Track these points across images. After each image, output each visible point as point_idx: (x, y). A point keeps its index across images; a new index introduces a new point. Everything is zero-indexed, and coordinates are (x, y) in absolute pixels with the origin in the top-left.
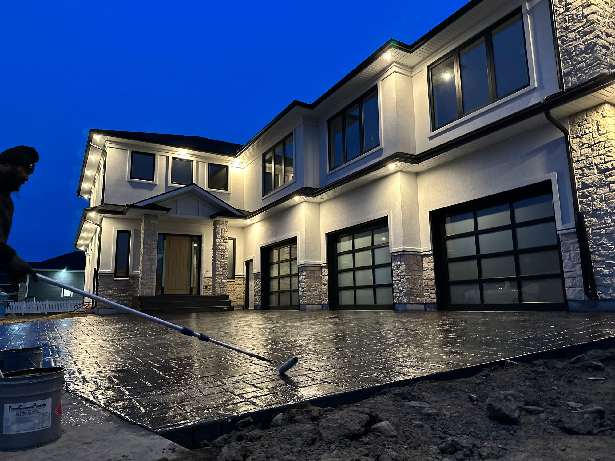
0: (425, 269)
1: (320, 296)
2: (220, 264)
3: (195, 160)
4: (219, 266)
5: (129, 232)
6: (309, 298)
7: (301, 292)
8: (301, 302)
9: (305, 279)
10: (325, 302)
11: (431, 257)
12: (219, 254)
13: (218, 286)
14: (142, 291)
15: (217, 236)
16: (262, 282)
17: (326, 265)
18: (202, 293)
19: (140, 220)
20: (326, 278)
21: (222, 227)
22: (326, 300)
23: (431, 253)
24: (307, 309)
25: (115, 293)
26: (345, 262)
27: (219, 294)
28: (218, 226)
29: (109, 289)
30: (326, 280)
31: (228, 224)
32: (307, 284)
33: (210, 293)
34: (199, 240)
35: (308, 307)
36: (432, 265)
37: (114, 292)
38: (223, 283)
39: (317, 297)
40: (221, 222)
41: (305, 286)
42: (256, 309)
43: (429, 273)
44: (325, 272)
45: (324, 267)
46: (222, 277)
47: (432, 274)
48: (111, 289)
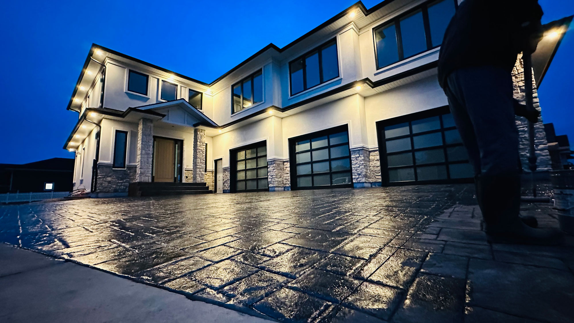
0: (372, 160)
1: (283, 182)
2: (200, 160)
3: (179, 85)
4: (199, 162)
5: (126, 133)
6: (277, 182)
7: (270, 178)
8: (270, 185)
9: (274, 169)
10: (288, 185)
11: (378, 152)
12: (199, 153)
13: (199, 176)
14: (141, 178)
15: (198, 140)
16: (230, 173)
17: (288, 160)
18: (184, 181)
19: (137, 125)
20: (289, 169)
21: (201, 133)
22: (289, 184)
23: (378, 149)
24: (276, 190)
25: (113, 180)
26: (301, 158)
27: (199, 182)
28: (198, 133)
29: (108, 177)
30: (288, 171)
31: (205, 132)
32: (276, 173)
33: (191, 181)
34: (180, 143)
35: (276, 189)
36: (378, 157)
37: (112, 179)
38: (202, 174)
39: (282, 182)
40: (201, 130)
41: (275, 175)
42: (225, 192)
43: (374, 163)
44: (288, 165)
45: (287, 162)
46: (201, 170)
47: (378, 163)
48: (110, 176)
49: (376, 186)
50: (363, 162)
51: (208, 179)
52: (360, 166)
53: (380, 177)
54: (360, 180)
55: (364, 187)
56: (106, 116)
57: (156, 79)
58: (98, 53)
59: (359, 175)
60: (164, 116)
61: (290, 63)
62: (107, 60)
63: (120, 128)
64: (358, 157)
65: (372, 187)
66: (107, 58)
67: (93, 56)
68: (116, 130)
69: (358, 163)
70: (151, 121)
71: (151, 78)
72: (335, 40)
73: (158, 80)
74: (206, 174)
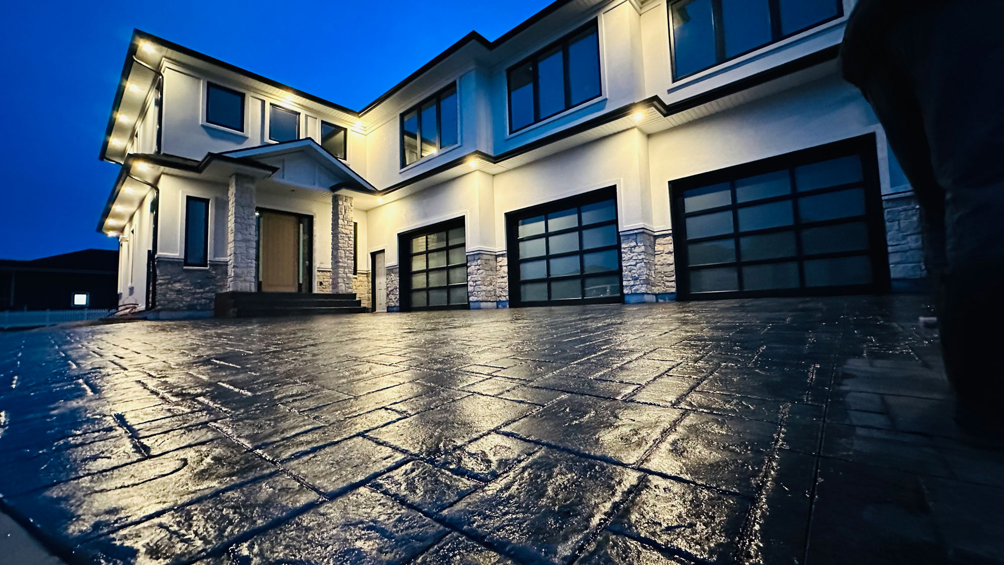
0: (659, 253)
1: (495, 292)
2: (343, 252)
3: (303, 113)
4: (343, 255)
5: (207, 201)
6: (484, 293)
7: (471, 286)
8: (471, 299)
9: (479, 269)
10: (504, 299)
11: (670, 238)
12: (343, 239)
13: (342, 281)
14: (235, 285)
15: (340, 216)
16: (399, 276)
17: (505, 252)
18: (316, 290)
19: (226, 186)
20: (506, 269)
21: (345, 204)
22: (505, 296)
23: (671, 232)
24: (482, 307)
25: (185, 288)
26: (528, 250)
27: (344, 292)
28: (340, 203)
29: (175, 282)
30: (504, 272)
31: (353, 201)
32: (482, 276)
33: (328, 290)
34: (308, 221)
35: (483, 305)
36: (671, 248)
37: (184, 286)
38: (349, 278)
39: (493, 293)
40: (344, 198)
41: (480, 279)
42: (390, 310)
43: (664, 257)
44: (504, 261)
45: (502, 255)
46: (347, 270)
47: (671, 259)
48: (179, 281)
49: (665, 300)
50: (643, 256)
51: (360, 287)
52: (637, 263)
53: (674, 284)
54: (638, 290)
55: (644, 303)
56: (167, 170)
57: (260, 102)
58: (147, 49)
59: (636, 279)
60: (274, 170)
61: (509, 71)
62: (166, 64)
63: (195, 193)
64: (635, 247)
65: (657, 301)
66: (164, 59)
67: (137, 54)
68: (188, 197)
69: (634, 258)
70: (252, 179)
71: (250, 98)
72: (594, 24)
73: (263, 102)
74: (356, 278)
